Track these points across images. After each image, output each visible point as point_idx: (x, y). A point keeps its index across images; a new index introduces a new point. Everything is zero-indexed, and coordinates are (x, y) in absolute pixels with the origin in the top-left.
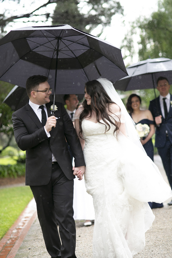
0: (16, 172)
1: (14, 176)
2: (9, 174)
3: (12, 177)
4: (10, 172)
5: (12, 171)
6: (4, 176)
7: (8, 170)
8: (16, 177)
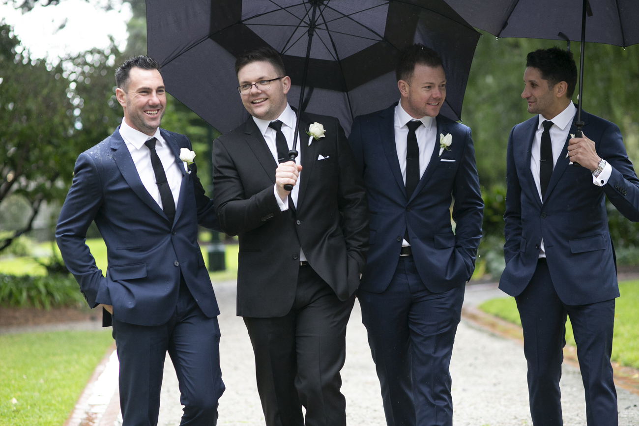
0: (50, 294)
1: (42, 304)
2: (30, 298)
3: (38, 306)
4: (33, 293)
5: (39, 292)
6: (18, 302)
7: (28, 290)
8: (48, 307)
